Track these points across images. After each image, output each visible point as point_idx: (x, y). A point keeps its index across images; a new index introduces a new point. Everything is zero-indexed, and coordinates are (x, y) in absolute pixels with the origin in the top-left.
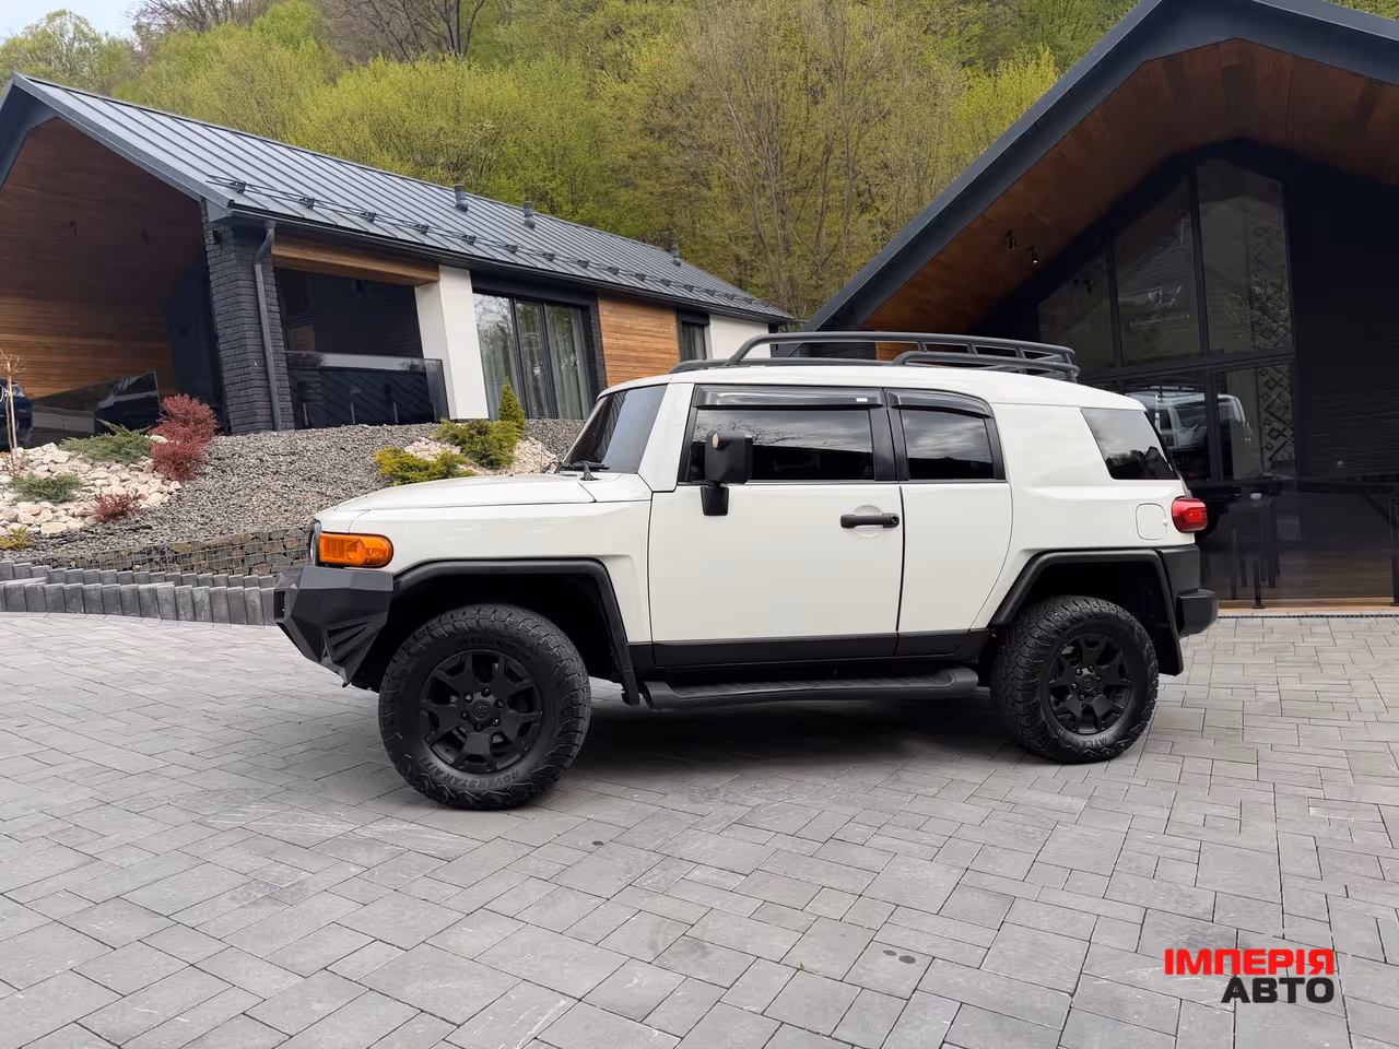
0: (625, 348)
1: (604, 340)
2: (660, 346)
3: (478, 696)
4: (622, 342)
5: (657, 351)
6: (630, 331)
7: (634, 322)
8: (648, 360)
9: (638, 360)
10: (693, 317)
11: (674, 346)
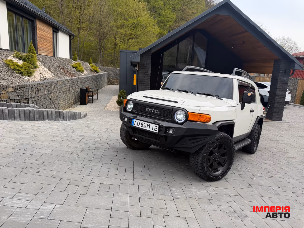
0: (42, 35)
1: (37, 32)
2: (49, 36)
3: (217, 154)
4: (41, 33)
5: (48, 37)
6: (43, 30)
7: (44, 28)
8: (46, 39)
9: (44, 39)
10: (56, 30)
11: (52, 36)
